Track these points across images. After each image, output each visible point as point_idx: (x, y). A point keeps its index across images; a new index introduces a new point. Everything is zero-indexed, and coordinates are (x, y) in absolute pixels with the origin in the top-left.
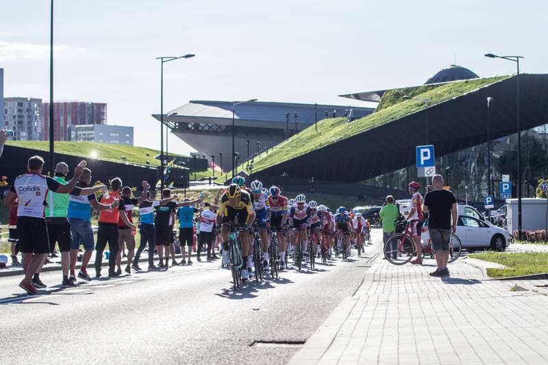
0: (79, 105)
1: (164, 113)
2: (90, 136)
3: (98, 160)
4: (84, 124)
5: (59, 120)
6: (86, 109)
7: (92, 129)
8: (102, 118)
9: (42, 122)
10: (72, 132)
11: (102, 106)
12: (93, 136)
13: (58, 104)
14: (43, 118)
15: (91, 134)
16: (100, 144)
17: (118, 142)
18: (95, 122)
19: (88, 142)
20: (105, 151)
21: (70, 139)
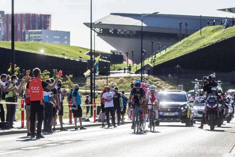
0: (31, 16)
1: (92, 22)
2: (39, 38)
3: (44, 55)
4: (35, 29)
5: (17, 27)
6: (36, 19)
7: (40, 33)
8: (47, 25)
9: (4, 27)
10: (26, 35)
11: (48, 17)
12: (41, 38)
13: (17, 15)
14: (5, 25)
15: (40, 37)
16: (47, 44)
17: (59, 42)
18: (43, 28)
19: (37, 42)
20: (49, 48)
21: (24, 40)
